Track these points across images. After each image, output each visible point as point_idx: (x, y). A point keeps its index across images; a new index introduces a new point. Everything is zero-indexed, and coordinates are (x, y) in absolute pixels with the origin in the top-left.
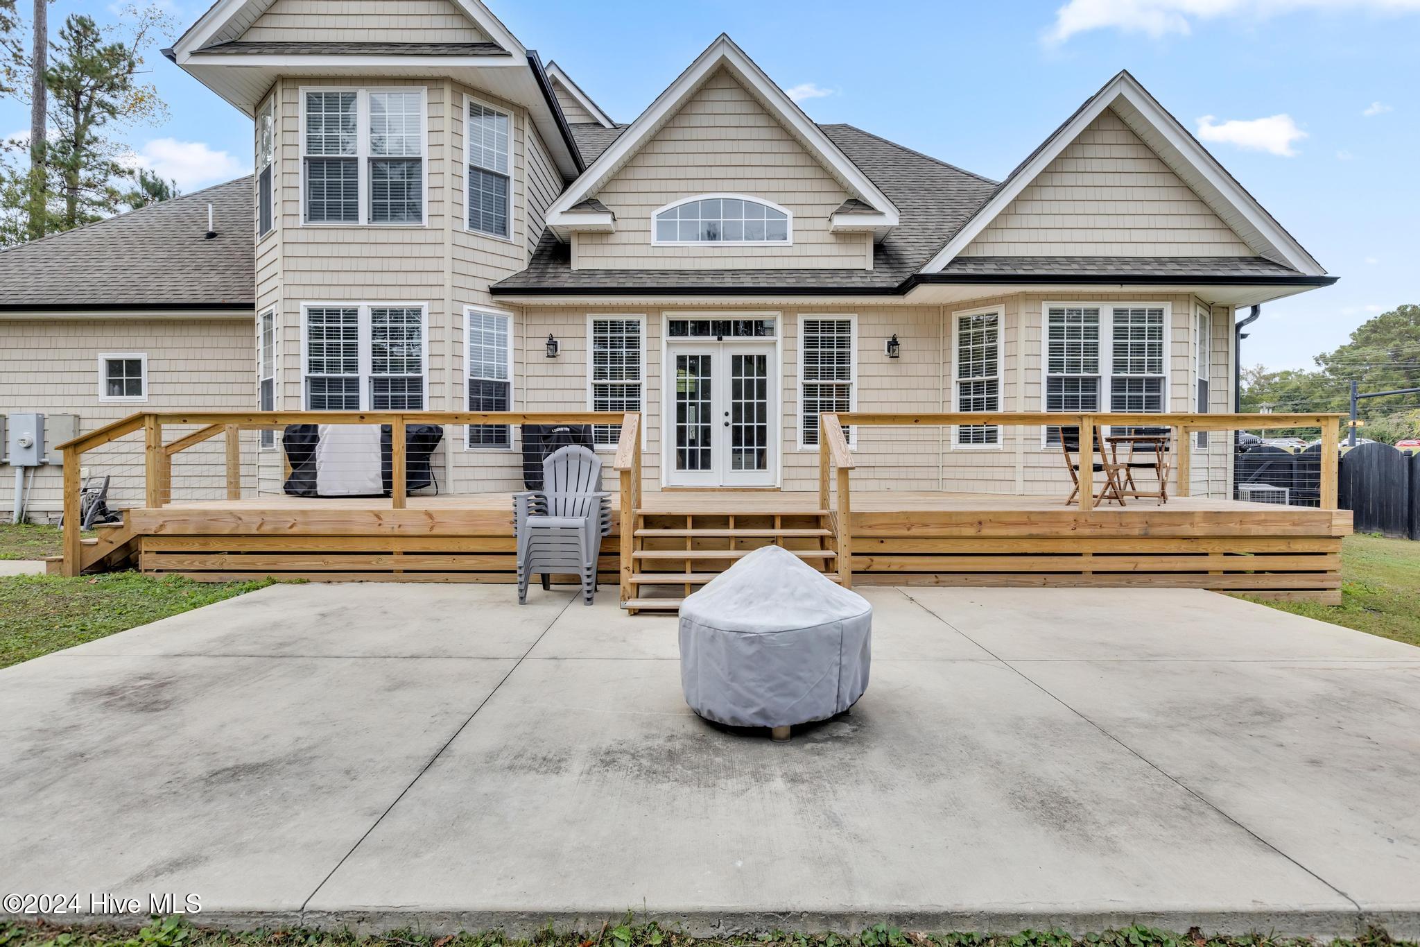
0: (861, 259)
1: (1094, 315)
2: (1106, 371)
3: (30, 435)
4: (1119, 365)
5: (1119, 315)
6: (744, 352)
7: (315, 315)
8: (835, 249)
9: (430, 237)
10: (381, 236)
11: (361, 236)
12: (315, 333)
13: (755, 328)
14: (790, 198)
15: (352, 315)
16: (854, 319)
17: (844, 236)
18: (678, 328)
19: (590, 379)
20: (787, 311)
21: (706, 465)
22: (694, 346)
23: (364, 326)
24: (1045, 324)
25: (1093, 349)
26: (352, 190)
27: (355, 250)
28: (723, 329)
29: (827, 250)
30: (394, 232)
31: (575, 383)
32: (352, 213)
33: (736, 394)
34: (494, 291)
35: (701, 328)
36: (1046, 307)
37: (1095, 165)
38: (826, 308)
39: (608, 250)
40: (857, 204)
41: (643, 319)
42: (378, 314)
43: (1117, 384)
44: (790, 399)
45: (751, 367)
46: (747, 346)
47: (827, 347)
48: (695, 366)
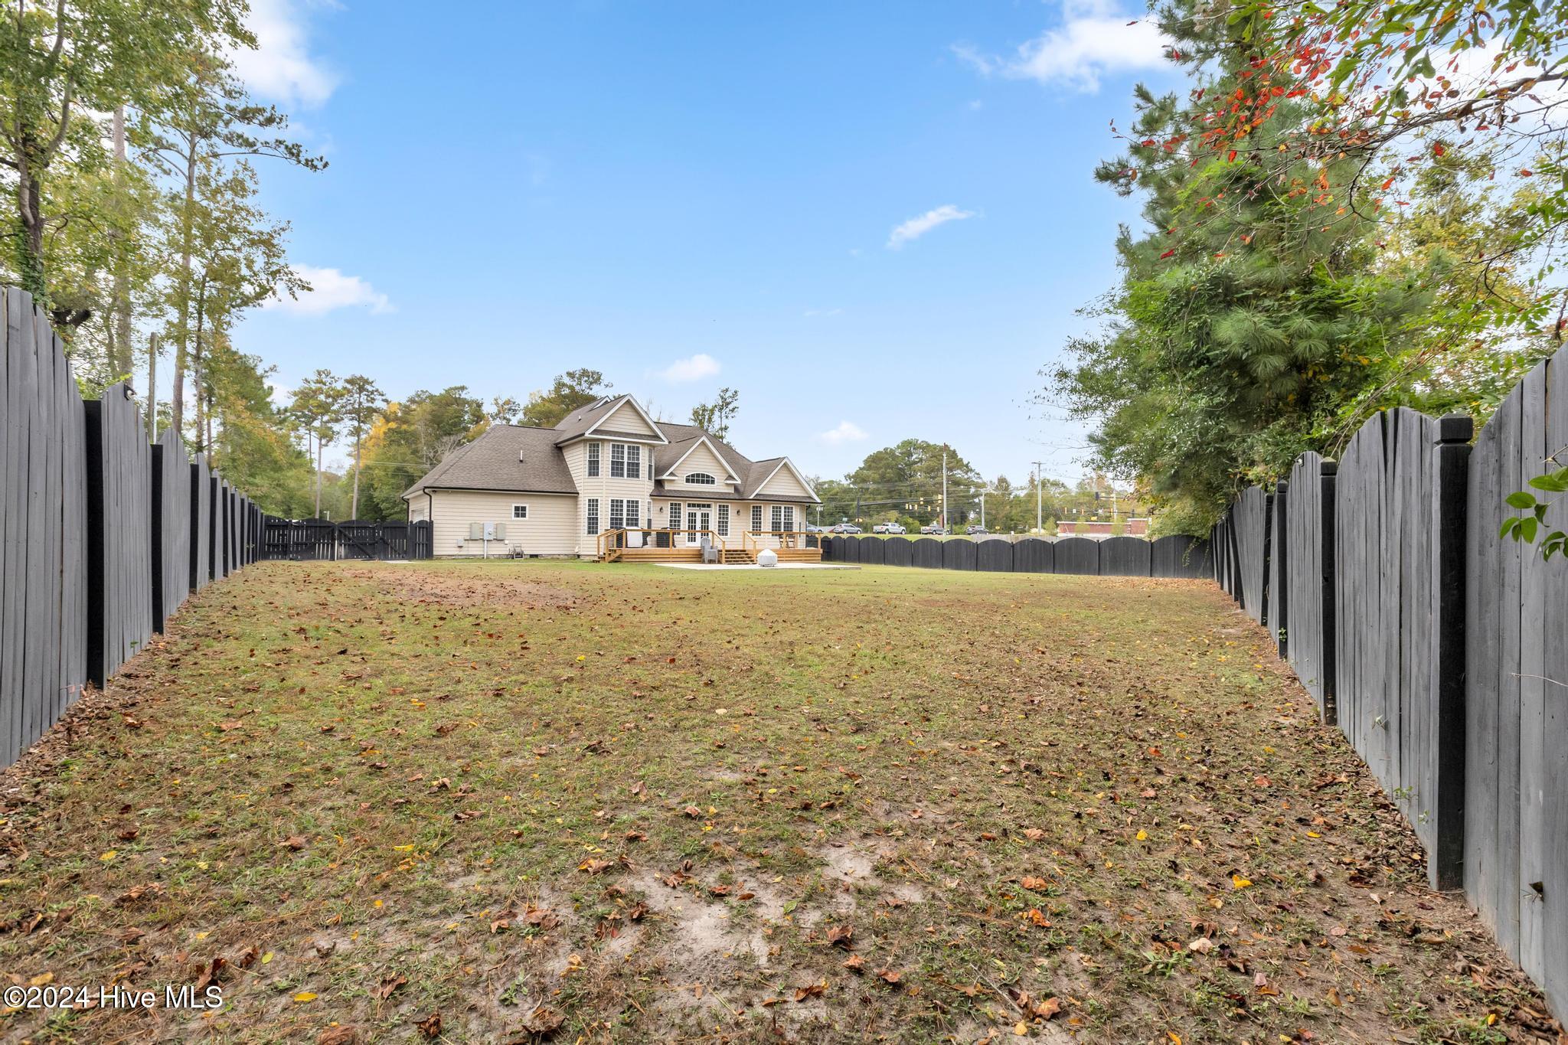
0: (731, 490)
1: (780, 508)
2: (782, 520)
3: (491, 530)
5: (785, 508)
6: (705, 512)
7: (612, 501)
8: (726, 488)
9: (639, 481)
10: (630, 482)
11: (624, 481)
12: (612, 506)
13: (709, 506)
14: (717, 474)
15: (622, 501)
16: (729, 505)
17: (728, 485)
18: (689, 505)
19: (670, 518)
20: (714, 502)
21: (695, 541)
22: (693, 510)
23: (625, 504)
24: (770, 510)
25: (780, 516)
26: (622, 469)
27: (623, 485)
28: (699, 506)
29: (724, 488)
30: (633, 481)
31: (665, 519)
32: (622, 475)
33: (702, 523)
34: (652, 495)
35: (694, 505)
36: (772, 506)
38: (723, 503)
40: (731, 478)
41: (681, 503)
42: (628, 502)
43: (785, 523)
44: (713, 525)
45: (705, 516)
46: (705, 510)
47: (723, 511)
48: (692, 515)
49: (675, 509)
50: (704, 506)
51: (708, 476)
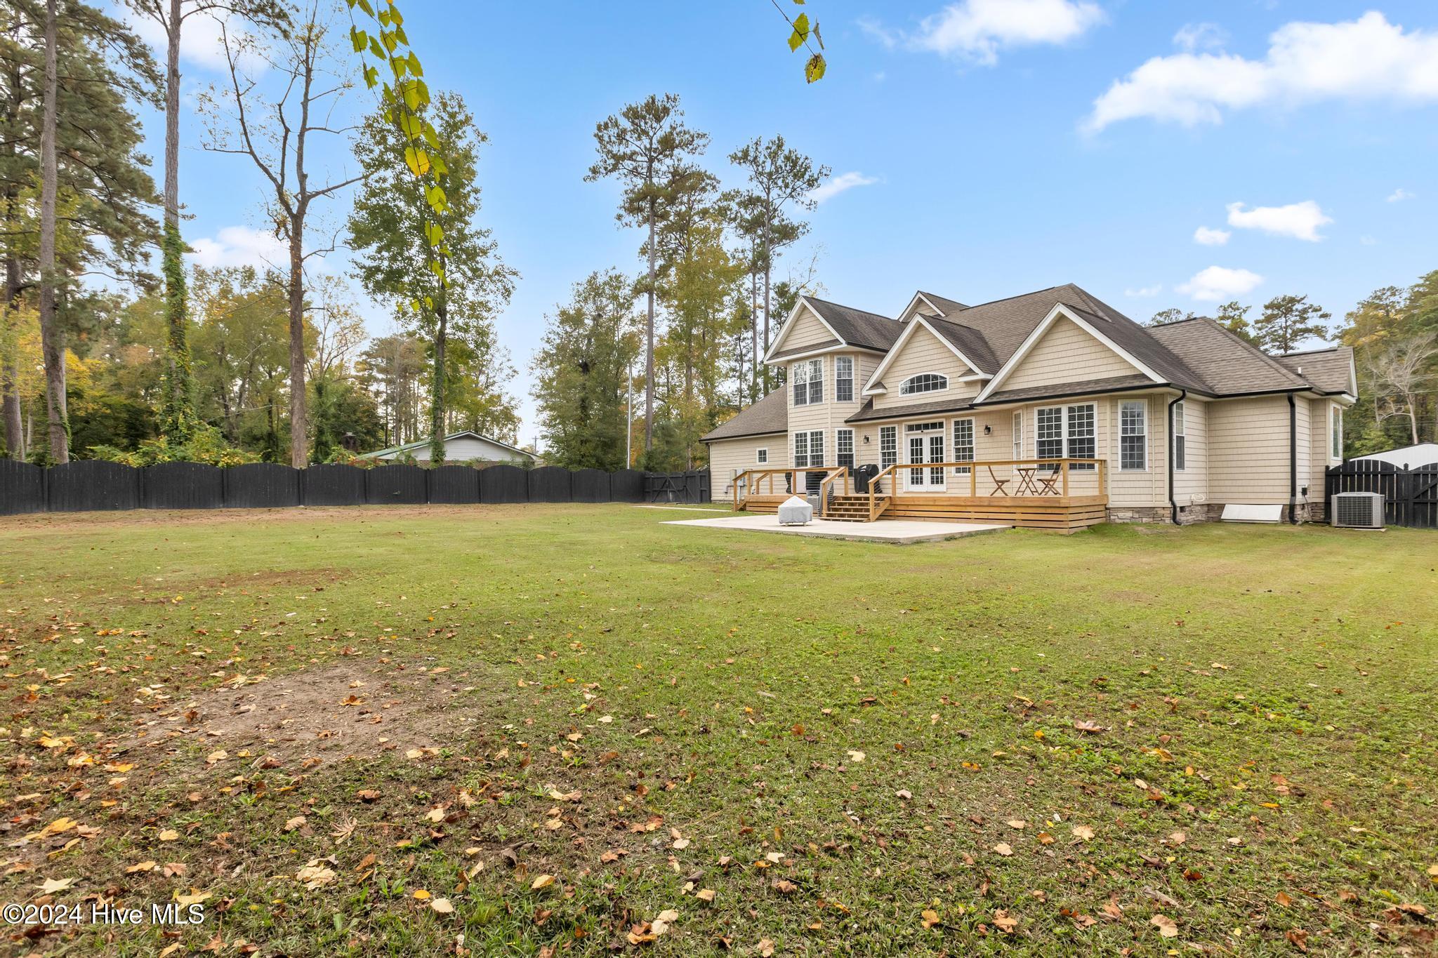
1: (1059, 411)
2: (1065, 436)
4: (1071, 433)
5: (1071, 410)
6: (934, 436)
7: (797, 435)
8: (966, 390)
9: (825, 407)
10: (813, 408)
11: (807, 409)
12: (797, 441)
14: (948, 371)
15: (805, 434)
16: (973, 419)
17: (969, 384)
18: (911, 428)
19: (880, 450)
20: (947, 418)
21: (921, 483)
22: (916, 435)
23: (809, 438)
24: (1036, 417)
25: (1059, 427)
26: (805, 394)
27: (806, 414)
28: (926, 426)
29: (962, 390)
30: (816, 406)
31: (875, 452)
32: (805, 402)
33: (932, 454)
34: (846, 422)
35: (918, 427)
36: (1036, 411)
37: (1058, 342)
38: (962, 416)
39: (885, 401)
40: (970, 372)
41: (896, 426)
42: (812, 434)
43: (1071, 442)
44: (949, 455)
45: (937, 441)
46: (935, 433)
47: (963, 431)
48: (917, 443)
49: (889, 439)
50: (934, 426)
51: (935, 377)
